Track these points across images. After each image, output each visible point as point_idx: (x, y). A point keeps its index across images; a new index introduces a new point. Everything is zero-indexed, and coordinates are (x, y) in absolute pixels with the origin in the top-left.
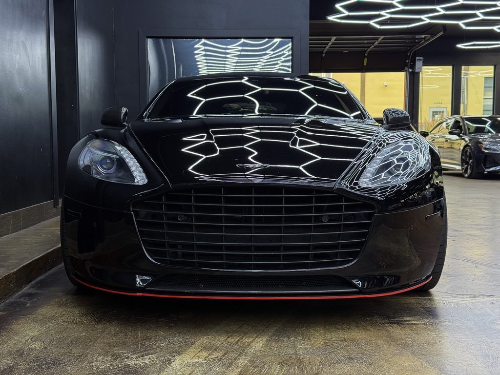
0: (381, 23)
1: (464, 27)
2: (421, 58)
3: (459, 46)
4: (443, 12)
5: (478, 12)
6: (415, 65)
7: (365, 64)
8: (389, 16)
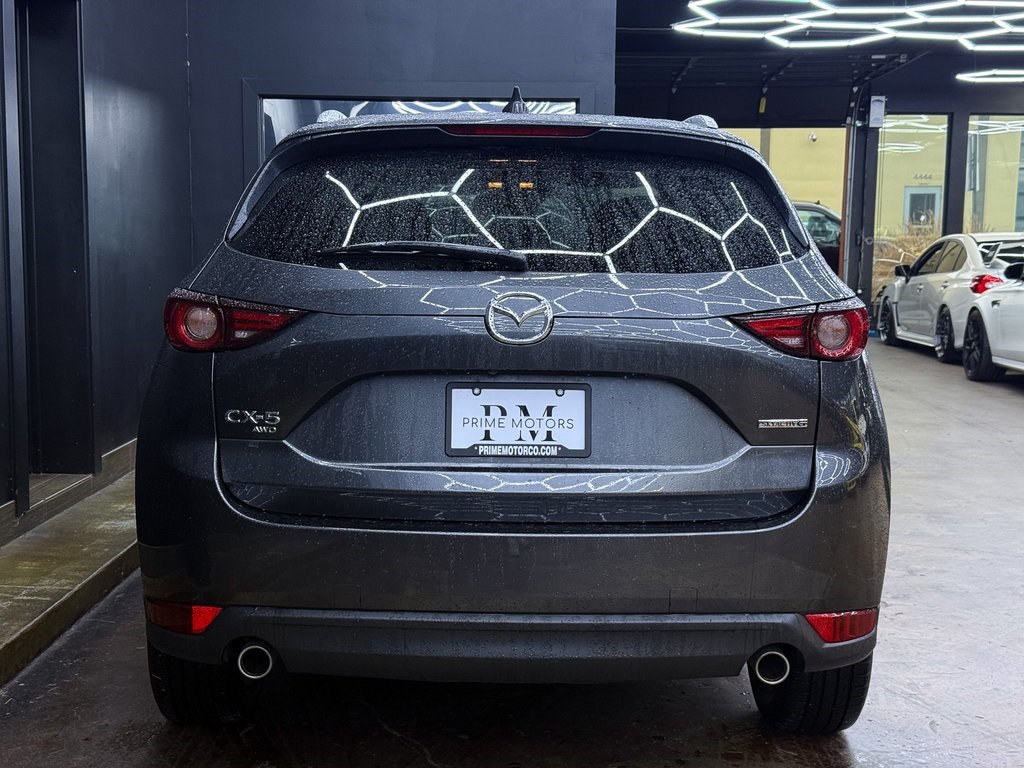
0: (792, 37)
1: (970, 47)
2: (883, 98)
3: (962, 77)
4: (922, 19)
5: (997, 19)
6: (869, 112)
7: (762, 110)
8: (806, 25)
